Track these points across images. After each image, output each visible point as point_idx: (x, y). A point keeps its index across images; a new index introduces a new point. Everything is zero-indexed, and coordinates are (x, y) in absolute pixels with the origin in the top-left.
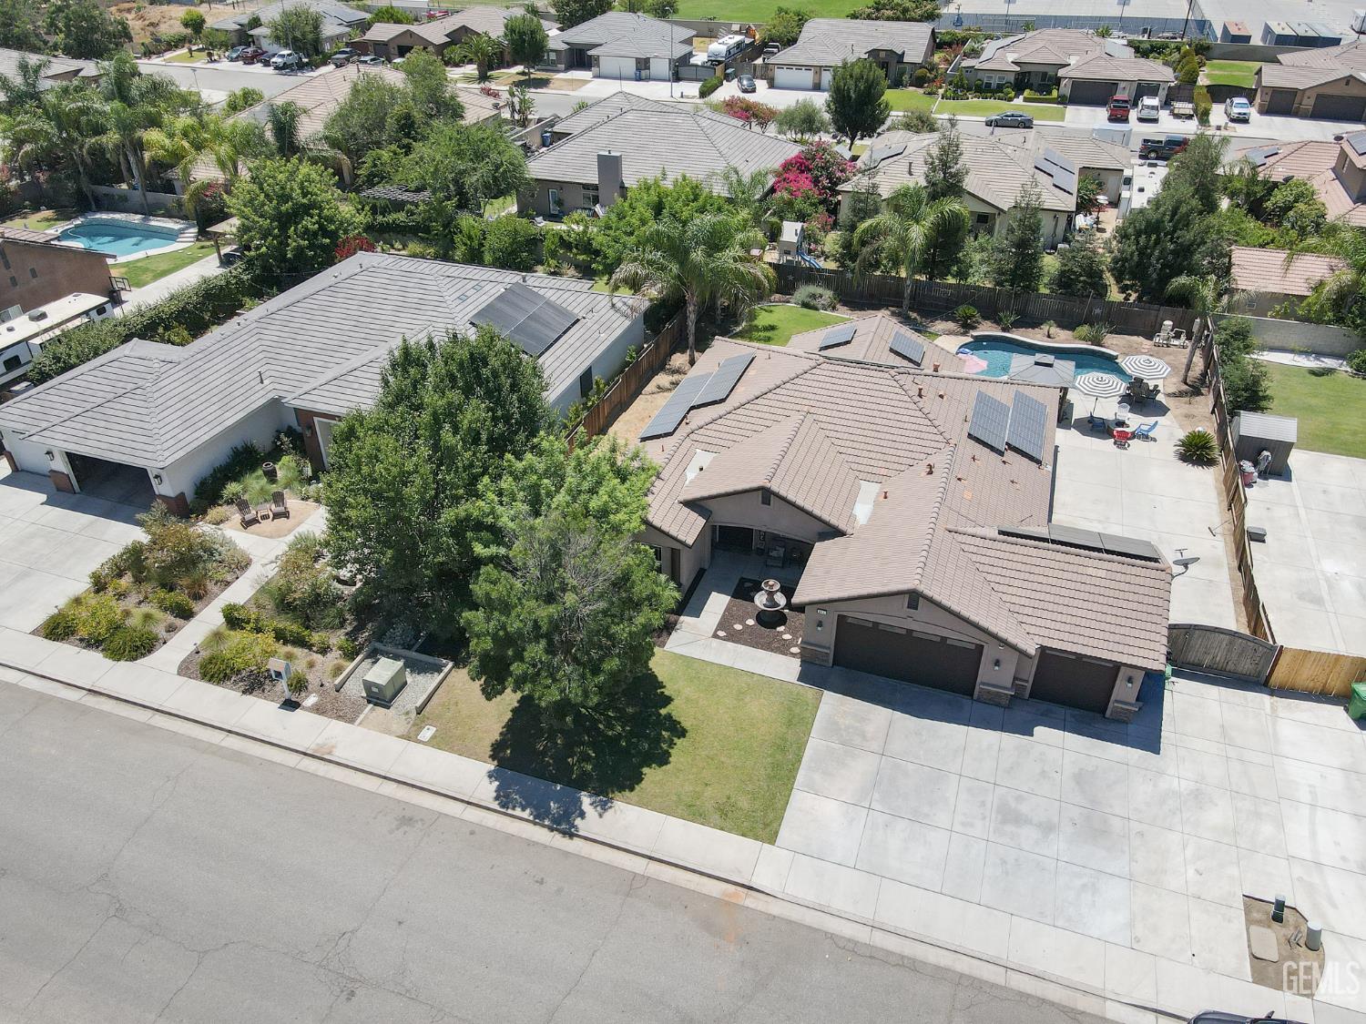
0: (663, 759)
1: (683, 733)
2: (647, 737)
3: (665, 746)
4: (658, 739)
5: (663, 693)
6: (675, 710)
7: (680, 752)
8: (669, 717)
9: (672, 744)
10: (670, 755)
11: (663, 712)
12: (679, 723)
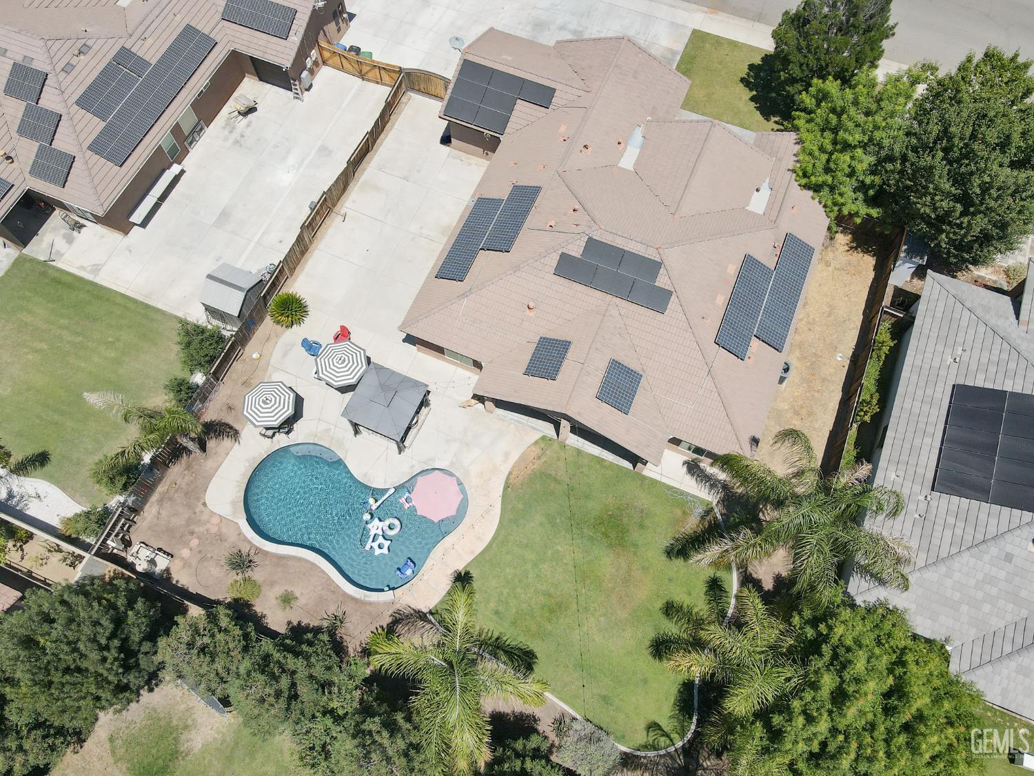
0: (751, 67)
1: (742, 80)
2: (762, 79)
3: (752, 74)
4: (757, 76)
5: (756, 104)
6: (747, 94)
7: (743, 71)
8: (751, 90)
9: (748, 75)
10: (748, 69)
11: (754, 93)
12: (745, 86)
